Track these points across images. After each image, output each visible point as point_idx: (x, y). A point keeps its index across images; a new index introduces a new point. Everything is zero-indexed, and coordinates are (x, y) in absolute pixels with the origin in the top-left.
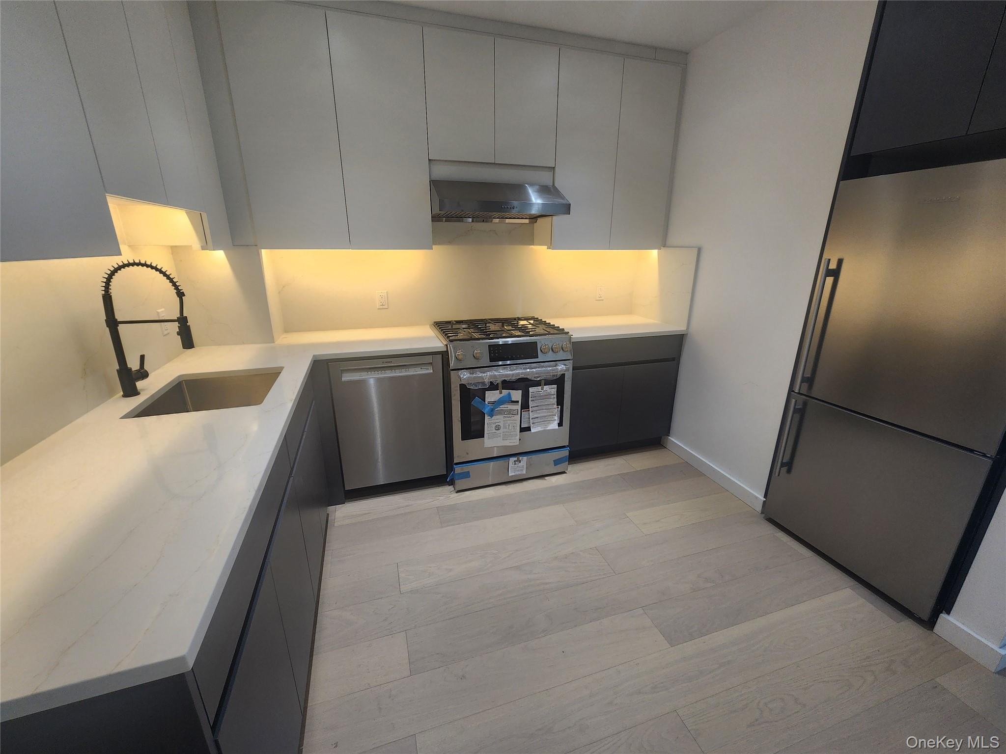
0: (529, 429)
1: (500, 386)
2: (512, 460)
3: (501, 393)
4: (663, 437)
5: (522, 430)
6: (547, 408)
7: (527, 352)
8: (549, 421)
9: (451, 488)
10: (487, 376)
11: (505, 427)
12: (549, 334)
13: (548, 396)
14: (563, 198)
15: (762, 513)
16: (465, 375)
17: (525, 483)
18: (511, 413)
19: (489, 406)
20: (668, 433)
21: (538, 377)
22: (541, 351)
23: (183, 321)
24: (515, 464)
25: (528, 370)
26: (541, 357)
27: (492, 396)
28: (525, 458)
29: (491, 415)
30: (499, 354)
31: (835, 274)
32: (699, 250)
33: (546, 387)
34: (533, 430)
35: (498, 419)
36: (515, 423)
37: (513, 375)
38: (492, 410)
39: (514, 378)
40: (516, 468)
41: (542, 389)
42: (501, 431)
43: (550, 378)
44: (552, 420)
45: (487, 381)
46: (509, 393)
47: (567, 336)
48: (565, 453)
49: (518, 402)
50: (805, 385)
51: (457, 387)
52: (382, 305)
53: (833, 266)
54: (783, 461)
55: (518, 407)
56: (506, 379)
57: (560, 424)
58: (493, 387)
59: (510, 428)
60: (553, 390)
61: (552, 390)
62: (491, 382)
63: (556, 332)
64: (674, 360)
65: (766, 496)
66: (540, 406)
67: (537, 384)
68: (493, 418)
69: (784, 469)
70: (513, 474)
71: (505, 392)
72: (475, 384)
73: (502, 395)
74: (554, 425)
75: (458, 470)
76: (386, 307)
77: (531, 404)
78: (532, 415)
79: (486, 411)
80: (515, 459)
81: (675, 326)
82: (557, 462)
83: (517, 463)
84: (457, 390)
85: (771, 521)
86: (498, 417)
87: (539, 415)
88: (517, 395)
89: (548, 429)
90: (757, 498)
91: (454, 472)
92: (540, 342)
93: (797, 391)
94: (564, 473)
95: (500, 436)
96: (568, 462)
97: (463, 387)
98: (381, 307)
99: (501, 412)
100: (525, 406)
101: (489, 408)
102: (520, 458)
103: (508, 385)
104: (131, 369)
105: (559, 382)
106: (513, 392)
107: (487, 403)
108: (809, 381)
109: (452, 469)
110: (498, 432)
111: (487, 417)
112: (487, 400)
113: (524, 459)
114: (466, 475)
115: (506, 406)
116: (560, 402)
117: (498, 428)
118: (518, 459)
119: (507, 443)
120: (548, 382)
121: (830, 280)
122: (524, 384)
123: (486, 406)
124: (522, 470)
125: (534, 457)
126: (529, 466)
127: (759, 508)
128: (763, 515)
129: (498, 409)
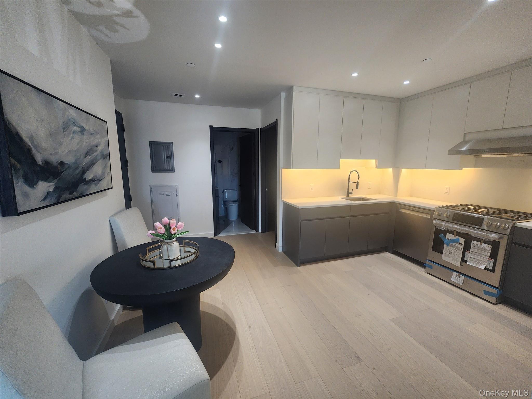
0: (466, 262)
1: (455, 233)
2: (455, 273)
5: (463, 260)
6: (483, 256)
7: (475, 222)
8: (482, 264)
9: (424, 269)
11: (454, 254)
13: (484, 250)
16: (436, 222)
17: (461, 291)
18: (458, 248)
19: (447, 240)
21: (479, 237)
22: (485, 224)
23: (358, 183)
24: (456, 276)
26: (484, 228)
27: (450, 236)
29: (448, 245)
33: (484, 245)
35: (451, 249)
36: (459, 255)
37: (463, 230)
38: (449, 243)
40: (456, 279)
41: (481, 244)
42: (452, 255)
43: (488, 240)
44: (483, 264)
46: (459, 238)
49: (462, 244)
55: (462, 247)
56: (458, 231)
57: (491, 270)
58: (452, 232)
59: (457, 256)
61: (488, 248)
66: (479, 253)
68: (448, 247)
70: (454, 281)
71: (457, 237)
72: (442, 228)
73: (455, 238)
74: (483, 267)
75: (428, 262)
76: (448, 193)
78: (471, 256)
79: (446, 242)
80: (458, 274)
82: (486, 293)
83: (458, 276)
87: (475, 258)
88: (462, 241)
89: (478, 267)
94: (494, 304)
95: (451, 258)
98: (446, 193)
99: (453, 246)
100: (467, 248)
102: (460, 275)
103: (459, 234)
104: (349, 191)
105: (495, 245)
110: (450, 255)
111: (445, 245)
112: (447, 237)
113: (463, 277)
114: (431, 267)
115: (457, 244)
116: (494, 257)
117: (450, 253)
119: (454, 263)
120: (486, 242)
122: (470, 237)
124: (460, 282)
125: (469, 280)
126: (466, 282)
129: (452, 244)
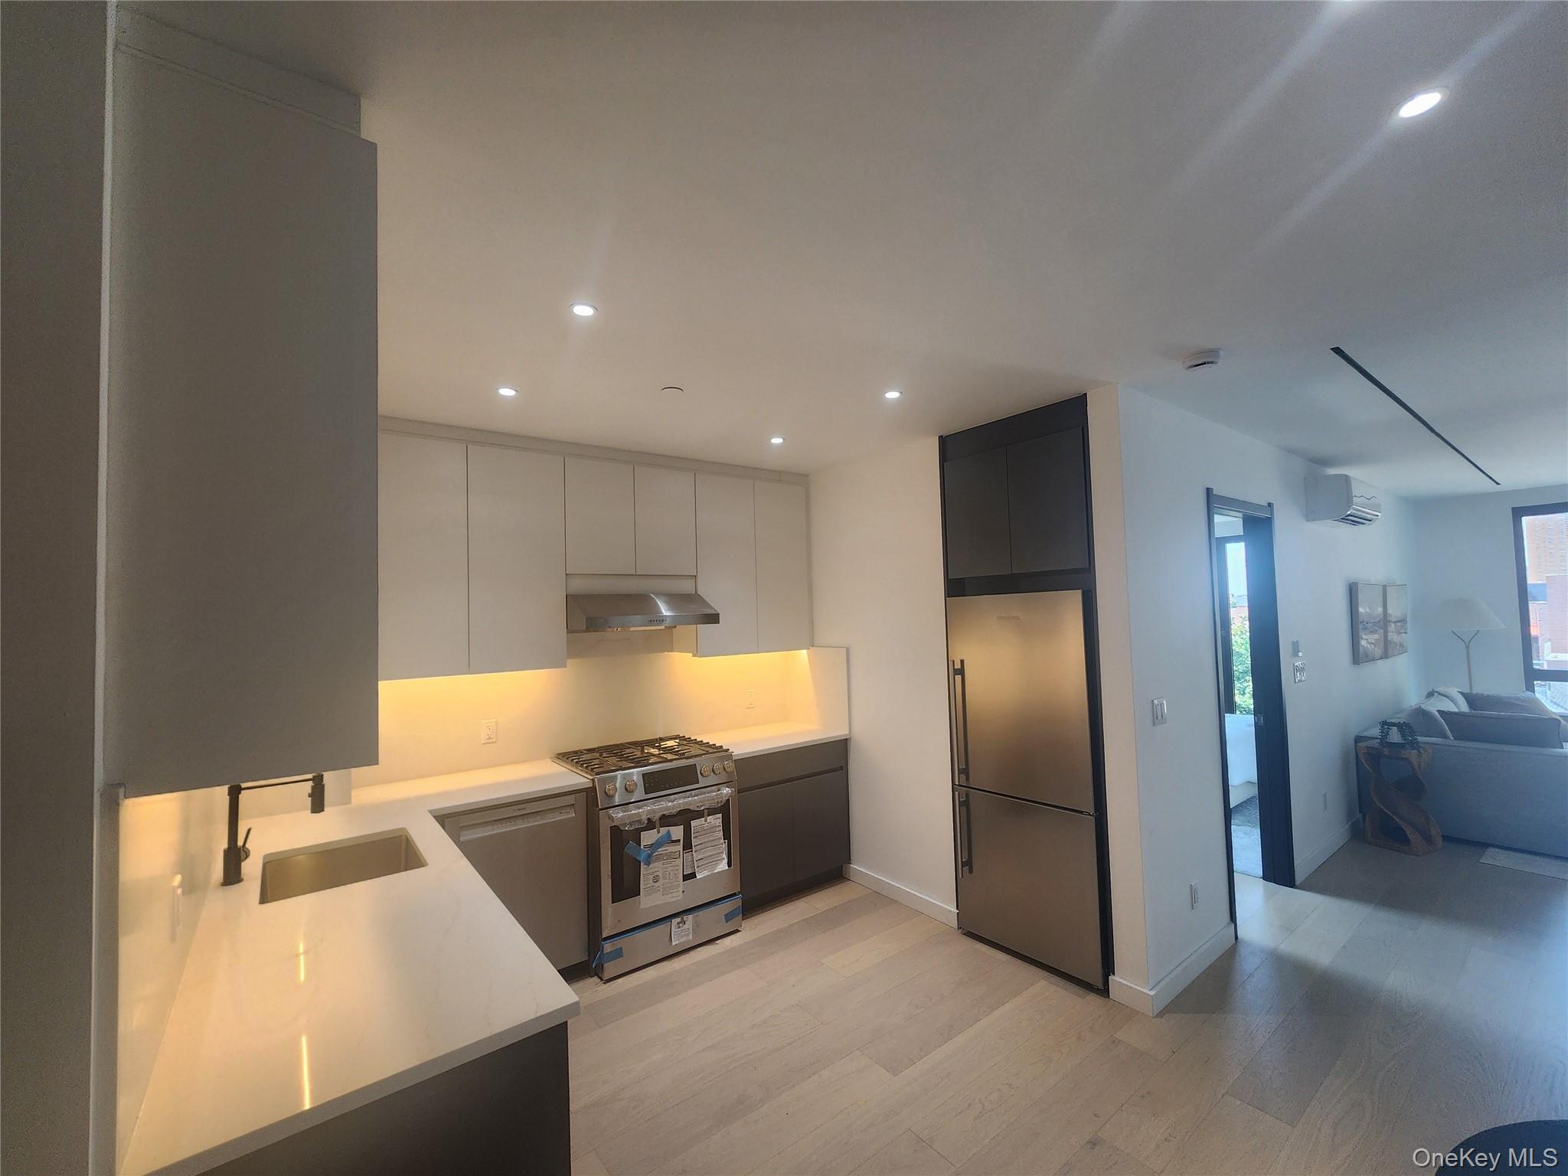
0: (693, 876)
1: (657, 824)
2: (675, 921)
3: (659, 832)
4: (844, 866)
5: (686, 878)
6: (713, 844)
7: (685, 777)
8: (716, 861)
9: (595, 979)
10: (644, 811)
11: (664, 878)
12: (708, 753)
13: (713, 829)
14: (710, 607)
15: (959, 928)
16: (618, 814)
17: (693, 953)
18: (671, 856)
19: (645, 851)
20: (849, 861)
21: (701, 806)
22: (701, 774)
24: (679, 927)
25: (690, 799)
26: (702, 782)
27: (648, 838)
28: (690, 917)
29: (648, 863)
30: (655, 783)
31: (961, 672)
32: (848, 650)
33: (709, 818)
34: (699, 876)
35: (657, 867)
36: (677, 870)
37: (673, 807)
38: (650, 856)
39: (674, 811)
40: (681, 934)
41: (706, 821)
42: (661, 882)
43: (714, 805)
44: (719, 860)
45: (644, 818)
46: (669, 831)
47: (726, 753)
48: (737, 902)
49: (679, 841)
50: (963, 777)
51: (607, 830)
52: (490, 738)
53: (958, 666)
54: (964, 860)
55: (680, 847)
56: (665, 813)
57: (729, 864)
58: (651, 825)
59: (671, 877)
60: (718, 820)
61: (716, 820)
62: (649, 819)
63: (711, 750)
64: (842, 769)
65: (957, 909)
66: (705, 842)
67: (699, 814)
68: (651, 866)
69: (966, 869)
70: (677, 942)
71: (664, 830)
72: (631, 824)
73: (660, 835)
74: (723, 866)
75: (608, 947)
76: (494, 740)
77: (694, 842)
78: (697, 856)
79: (642, 858)
80: (679, 920)
81: (837, 732)
82: (729, 917)
83: (681, 925)
84: (607, 835)
85: (970, 935)
86: (656, 864)
87: (703, 856)
88: (677, 832)
89: (716, 871)
90: (950, 911)
91: (602, 951)
92: (700, 764)
93: (957, 783)
94: (737, 931)
95: (659, 890)
96: (741, 915)
97: (616, 831)
98: (488, 741)
99: (659, 858)
100: (688, 846)
101: (646, 853)
102: (685, 918)
103: (667, 820)
105: (724, 809)
106: (672, 829)
107: (642, 847)
108: (965, 771)
109: (600, 948)
110: (656, 885)
111: (643, 867)
112: (643, 844)
113: (690, 919)
114: (618, 954)
115: (667, 848)
116: (727, 835)
117: (656, 880)
118: (682, 919)
119: (668, 899)
120: (712, 812)
121: (958, 678)
122: (685, 817)
123: (642, 851)
124: (688, 935)
125: (701, 913)
126: (697, 926)
127: (955, 924)
128: (960, 930)
129: (657, 853)
